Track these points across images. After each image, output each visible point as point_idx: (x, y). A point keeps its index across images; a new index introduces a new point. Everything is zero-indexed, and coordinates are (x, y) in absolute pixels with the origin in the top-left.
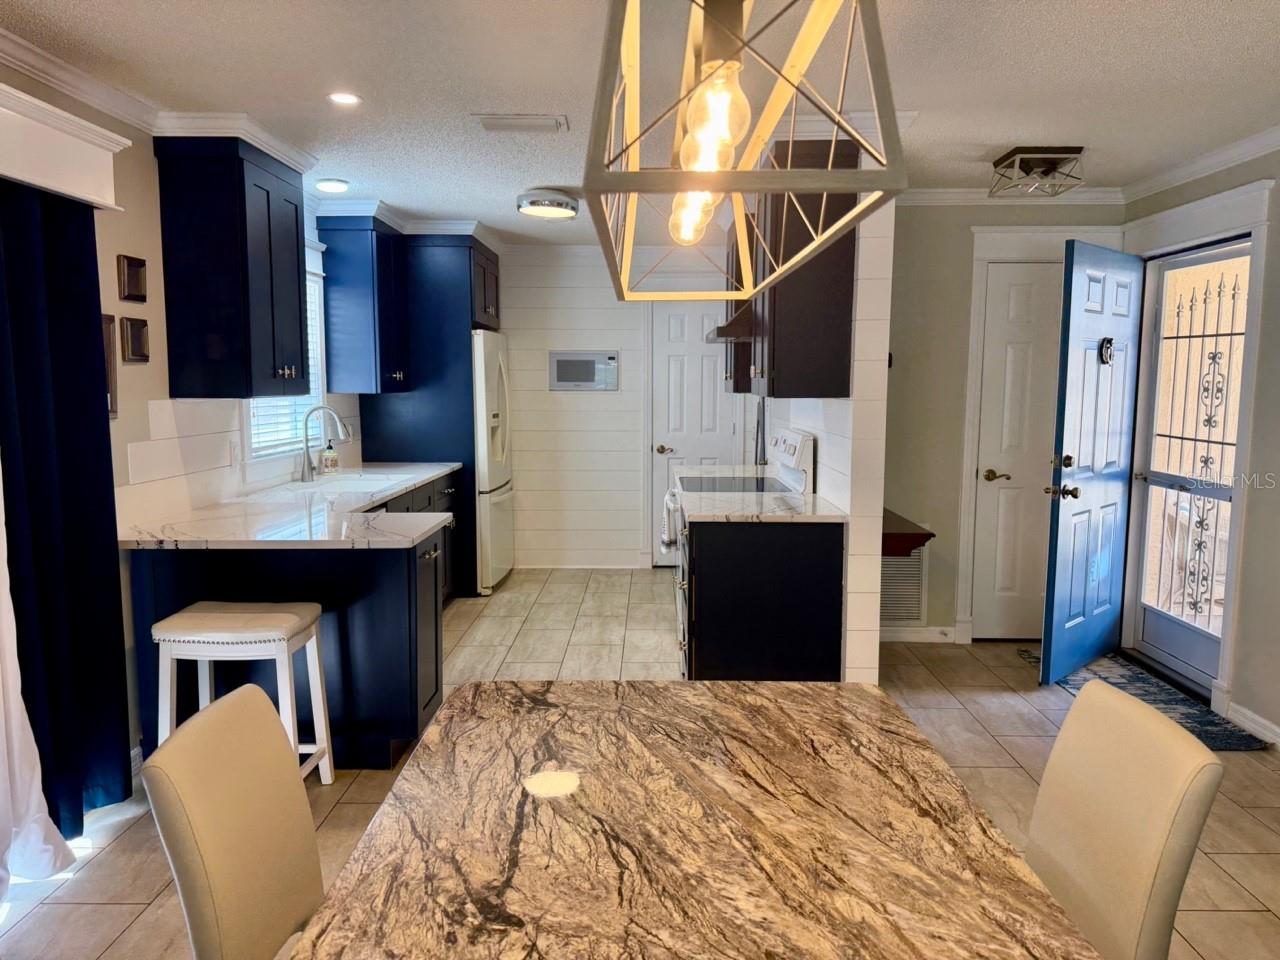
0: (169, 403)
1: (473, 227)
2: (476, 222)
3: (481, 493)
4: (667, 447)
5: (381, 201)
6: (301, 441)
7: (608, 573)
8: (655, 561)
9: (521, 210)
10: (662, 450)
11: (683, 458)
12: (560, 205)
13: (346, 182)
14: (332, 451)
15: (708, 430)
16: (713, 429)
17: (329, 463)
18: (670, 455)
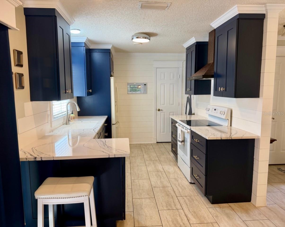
0: (30, 103)
1: (111, 47)
2: (112, 45)
3: (113, 124)
4: (160, 109)
5: (87, 38)
6: (66, 112)
7: (146, 145)
8: (157, 141)
9: (133, 40)
10: (159, 110)
11: (165, 112)
12: (145, 38)
13: (80, 30)
14: (73, 114)
15: (172, 104)
16: (173, 104)
17: (72, 118)
18: (161, 111)
